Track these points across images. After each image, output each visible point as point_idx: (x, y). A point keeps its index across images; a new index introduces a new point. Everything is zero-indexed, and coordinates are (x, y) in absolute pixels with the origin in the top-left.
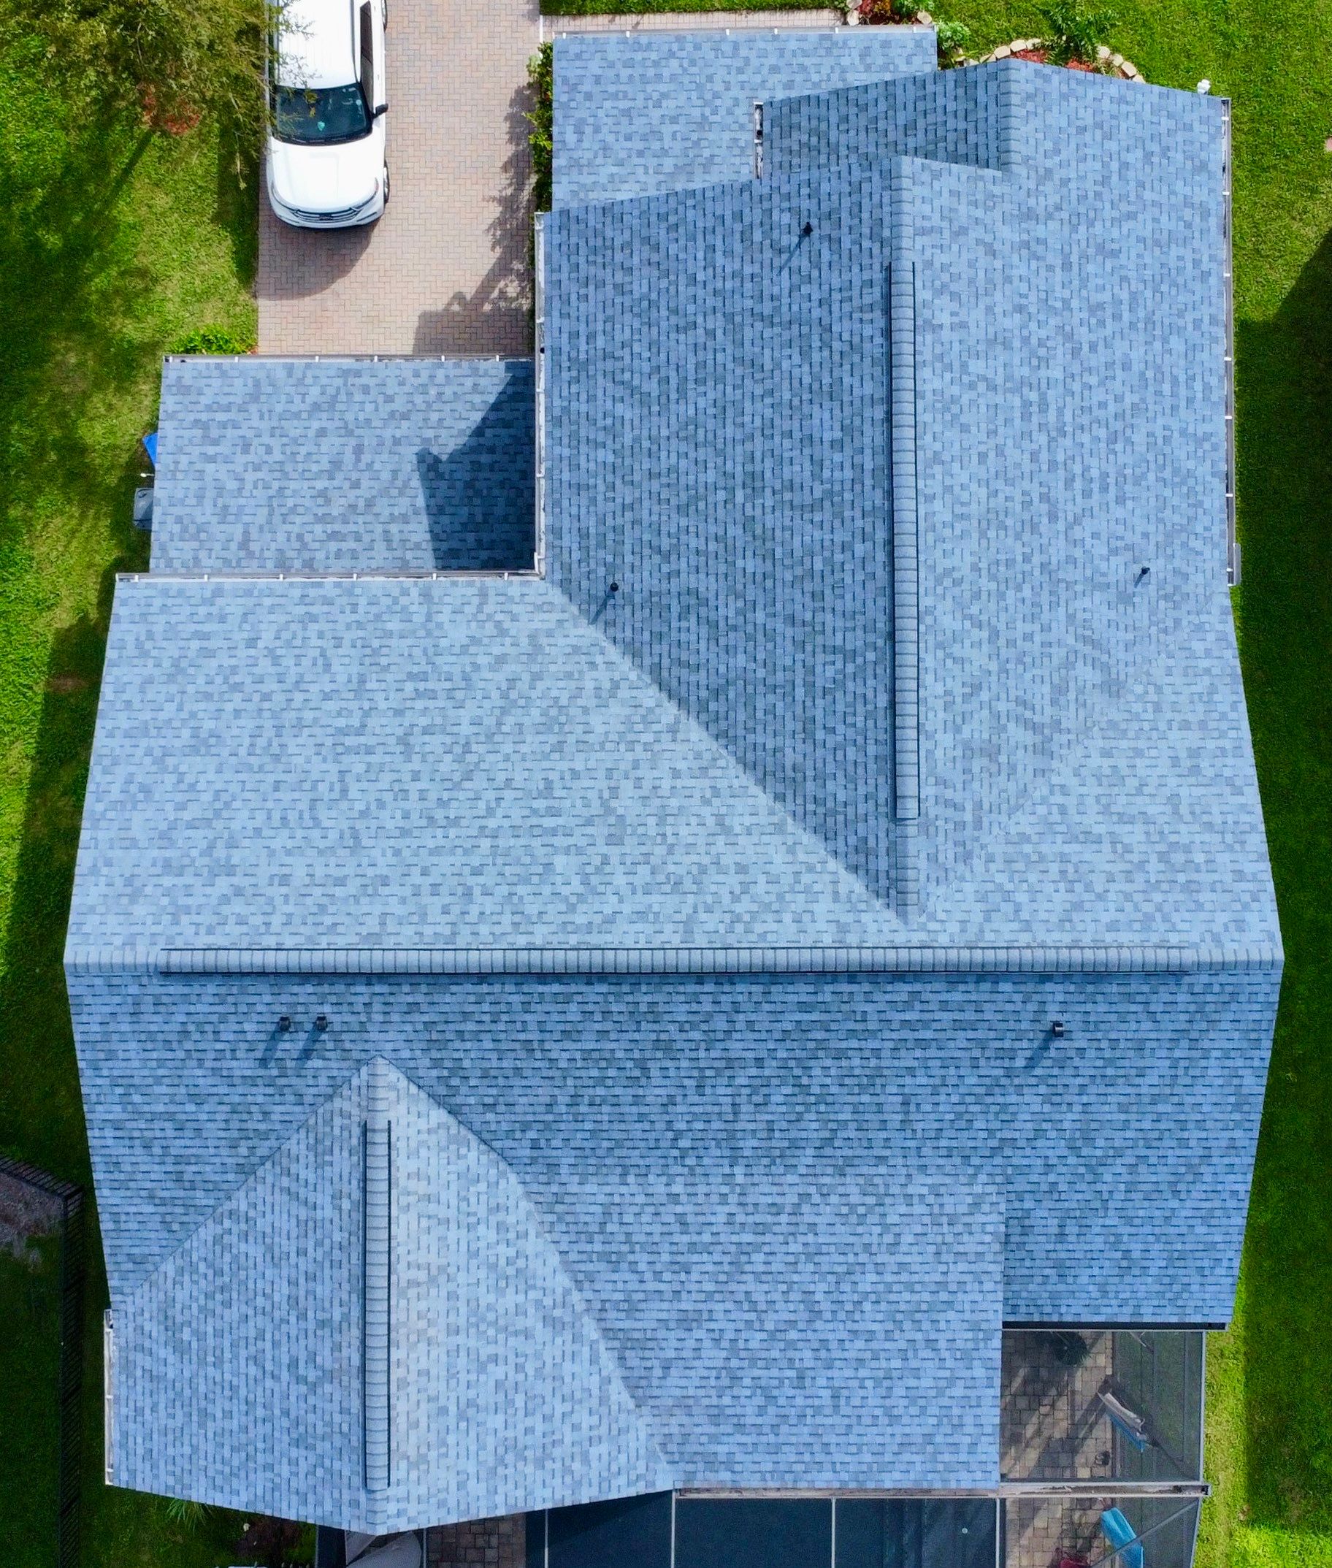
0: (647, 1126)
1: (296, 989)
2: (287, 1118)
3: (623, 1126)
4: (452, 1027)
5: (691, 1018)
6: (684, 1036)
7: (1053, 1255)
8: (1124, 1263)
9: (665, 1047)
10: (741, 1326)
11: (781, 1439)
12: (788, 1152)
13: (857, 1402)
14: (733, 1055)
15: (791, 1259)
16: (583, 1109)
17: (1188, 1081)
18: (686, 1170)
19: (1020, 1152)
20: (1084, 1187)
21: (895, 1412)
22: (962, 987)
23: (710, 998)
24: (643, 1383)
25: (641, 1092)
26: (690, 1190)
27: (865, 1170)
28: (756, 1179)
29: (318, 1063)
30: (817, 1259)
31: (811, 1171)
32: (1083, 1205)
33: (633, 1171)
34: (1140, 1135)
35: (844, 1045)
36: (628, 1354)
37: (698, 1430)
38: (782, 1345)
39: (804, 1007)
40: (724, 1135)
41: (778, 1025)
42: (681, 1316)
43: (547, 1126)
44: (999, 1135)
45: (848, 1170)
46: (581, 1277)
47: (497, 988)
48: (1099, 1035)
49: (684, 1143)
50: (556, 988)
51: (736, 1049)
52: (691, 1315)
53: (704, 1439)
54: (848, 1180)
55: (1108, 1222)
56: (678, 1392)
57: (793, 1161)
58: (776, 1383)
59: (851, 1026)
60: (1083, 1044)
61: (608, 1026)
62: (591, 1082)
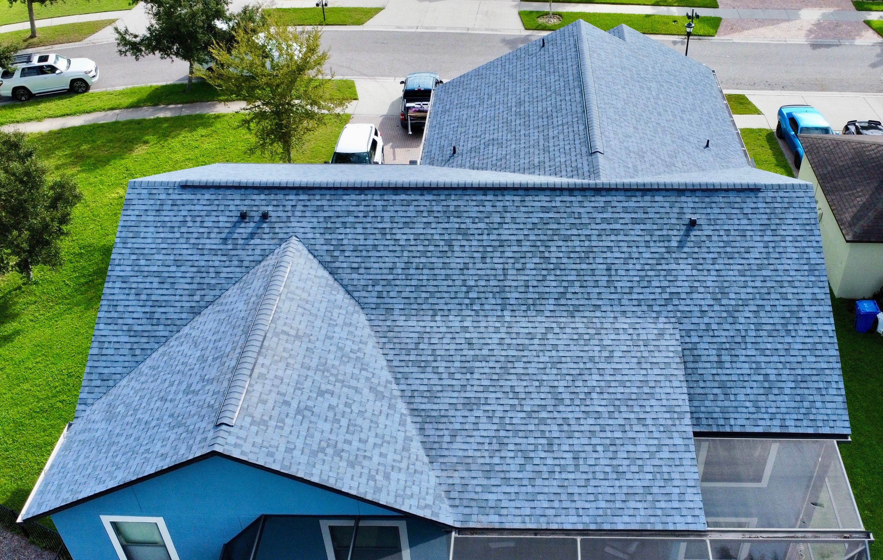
0: (450, 283)
1: (255, 197)
2: (231, 275)
3: (435, 283)
4: (341, 220)
5: (479, 215)
6: (475, 226)
7: (717, 378)
8: (766, 385)
9: (464, 233)
10: (508, 408)
11: (537, 490)
12: (538, 302)
13: (592, 462)
14: (503, 237)
15: (541, 366)
16: (412, 271)
17: (777, 256)
18: (473, 313)
19: (682, 302)
20: (727, 327)
21: (621, 469)
22: (634, 199)
23: (490, 204)
24: (436, 446)
25: (447, 261)
26: (475, 324)
27: (587, 314)
28: (518, 319)
29: (258, 241)
30: (559, 366)
31: (552, 314)
32: (730, 340)
33: (440, 313)
34: (755, 291)
35: (569, 232)
36: (426, 426)
37: (475, 482)
38: (536, 421)
39: (545, 210)
40: (497, 289)
41: (530, 220)
42: (466, 401)
43: (389, 283)
44: (668, 290)
45: (576, 314)
46: (399, 376)
47: (369, 197)
48: (718, 227)
49: (472, 295)
50: (403, 197)
51: (505, 234)
52: (473, 401)
53: (479, 489)
54: (577, 320)
55: (749, 353)
56: (461, 453)
57: (542, 308)
58: (531, 448)
59: (573, 221)
60: (710, 233)
61: (431, 219)
62: (418, 254)
